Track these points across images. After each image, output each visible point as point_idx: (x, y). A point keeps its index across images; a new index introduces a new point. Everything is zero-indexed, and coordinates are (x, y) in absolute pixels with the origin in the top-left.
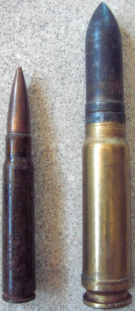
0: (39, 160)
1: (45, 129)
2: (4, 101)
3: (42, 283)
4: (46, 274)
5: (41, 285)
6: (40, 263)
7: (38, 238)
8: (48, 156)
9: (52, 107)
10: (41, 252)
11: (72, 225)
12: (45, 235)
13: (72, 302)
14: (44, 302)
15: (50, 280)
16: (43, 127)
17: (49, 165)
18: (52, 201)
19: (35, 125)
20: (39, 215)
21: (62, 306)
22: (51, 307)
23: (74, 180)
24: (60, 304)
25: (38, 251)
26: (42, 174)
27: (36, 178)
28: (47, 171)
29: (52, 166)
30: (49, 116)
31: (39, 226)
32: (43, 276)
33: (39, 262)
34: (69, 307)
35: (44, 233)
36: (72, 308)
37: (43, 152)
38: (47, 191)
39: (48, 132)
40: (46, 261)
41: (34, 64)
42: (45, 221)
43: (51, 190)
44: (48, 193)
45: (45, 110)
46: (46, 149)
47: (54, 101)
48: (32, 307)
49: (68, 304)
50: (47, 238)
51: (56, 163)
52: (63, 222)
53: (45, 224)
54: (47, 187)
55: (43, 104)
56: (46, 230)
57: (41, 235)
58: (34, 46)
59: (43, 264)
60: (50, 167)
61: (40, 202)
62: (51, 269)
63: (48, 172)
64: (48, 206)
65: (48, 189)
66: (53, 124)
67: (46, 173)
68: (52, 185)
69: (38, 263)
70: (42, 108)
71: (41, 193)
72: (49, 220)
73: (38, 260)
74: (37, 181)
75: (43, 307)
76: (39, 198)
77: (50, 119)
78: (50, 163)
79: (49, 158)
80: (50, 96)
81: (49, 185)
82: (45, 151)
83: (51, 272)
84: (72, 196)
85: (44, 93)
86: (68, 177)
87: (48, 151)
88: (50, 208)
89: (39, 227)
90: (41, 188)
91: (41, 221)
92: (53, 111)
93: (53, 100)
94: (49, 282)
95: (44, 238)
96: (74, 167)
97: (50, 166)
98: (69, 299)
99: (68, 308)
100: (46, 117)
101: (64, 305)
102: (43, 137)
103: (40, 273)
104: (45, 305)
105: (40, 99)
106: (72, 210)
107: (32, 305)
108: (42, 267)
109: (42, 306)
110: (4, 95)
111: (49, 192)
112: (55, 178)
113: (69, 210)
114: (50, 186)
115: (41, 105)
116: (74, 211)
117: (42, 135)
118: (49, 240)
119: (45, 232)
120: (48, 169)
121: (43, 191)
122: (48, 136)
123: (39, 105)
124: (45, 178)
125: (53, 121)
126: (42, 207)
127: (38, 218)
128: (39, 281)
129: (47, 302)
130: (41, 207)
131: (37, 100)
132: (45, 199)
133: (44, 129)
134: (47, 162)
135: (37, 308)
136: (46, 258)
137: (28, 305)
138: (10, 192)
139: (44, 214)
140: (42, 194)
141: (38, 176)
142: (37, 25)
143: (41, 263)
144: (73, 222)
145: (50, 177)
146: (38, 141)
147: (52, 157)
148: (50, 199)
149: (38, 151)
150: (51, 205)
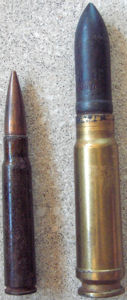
0: (60, 135)
1: (65, 105)
2: (25, 79)
3: (64, 256)
4: (68, 246)
5: (64, 257)
6: (62, 235)
7: (60, 211)
8: (68, 131)
9: (71, 84)
10: (63, 224)
12: (67, 207)
14: (67, 275)
15: (72, 252)
16: (63, 103)
17: (69, 140)
19: (55, 102)
20: (60, 189)
22: (74, 280)
25: (60, 224)
26: (62, 149)
27: (57, 152)
28: (67, 145)
29: (72, 140)
30: (68, 93)
31: (61, 199)
32: (65, 248)
33: (61, 234)
35: (65, 206)
37: (63, 128)
38: (67, 165)
39: (67, 108)
40: (68, 234)
41: (52, 42)
42: (66, 194)
43: (71, 164)
44: (68, 167)
45: (64, 87)
46: (66, 125)
47: (72, 78)
48: (55, 280)
50: (68, 210)
53: (66, 196)
54: (68, 161)
55: (62, 81)
56: (68, 202)
57: (63, 208)
58: (52, 24)
59: (65, 237)
60: (70, 142)
61: (61, 176)
62: (73, 241)
63: (69, 147)
64: (69, 179)
65: (68, 162)
67: (66, 147)
69: (61, 235)
70: (61, 85)
71: (62, 167)
73: (60, 233)
74: (58, 156)
75: (66, 279)
76: (60, 172)
77: (69, 95)
78: (70, 138)
79: (69, 133)
80: (68, 73)
81: (69, 159)
82: (65, 126)
83: (73, 244)
85: (62, 71)
87: (68, 126)
88: (71, 181)
89: (61, 200)
90: (62, 162)
91: (63, 194)
92: (71, 88)
94: (71, 254)
95: (66, 210)
97: (70, 140)
100: (65, 94)
102: (62, 114)
103: (62, 245)
104: (68, 278)
105: (59, 77)
107: (55, 278)
108: (65, 239)
109: (65, 278)
110: (24, 73)
111: (69, 166)
114: (71, 159)
115: (60, 82)
117: (62, 111)
118: (71, 212)
119: (66, 204)
120: (68, 143)
121: (64, 165)
122: (67, 112)
123: (58, 83)
124: (65, 152)
125: (72, 97)
126: (63, 180)
127: (60, 191)
128: (62, 254)
129: (70, 274)
130: (62, 180)
131: (56, 78)
132: (66, 172)
133: (64, 105)
134: (67, 137)
135: (60, 281)
136: (68, 230)
137: (51, 278)
138: (10, 190)
139: (65, 187)
140: (63, 168)
141: (59, 150)
142: (54, 3)
143: (63, 235)
145: (70, 151)
146: (58, 117)
147: (72, 132)
148: (71, 172)
149: (58, 127)
150: (72, 178)
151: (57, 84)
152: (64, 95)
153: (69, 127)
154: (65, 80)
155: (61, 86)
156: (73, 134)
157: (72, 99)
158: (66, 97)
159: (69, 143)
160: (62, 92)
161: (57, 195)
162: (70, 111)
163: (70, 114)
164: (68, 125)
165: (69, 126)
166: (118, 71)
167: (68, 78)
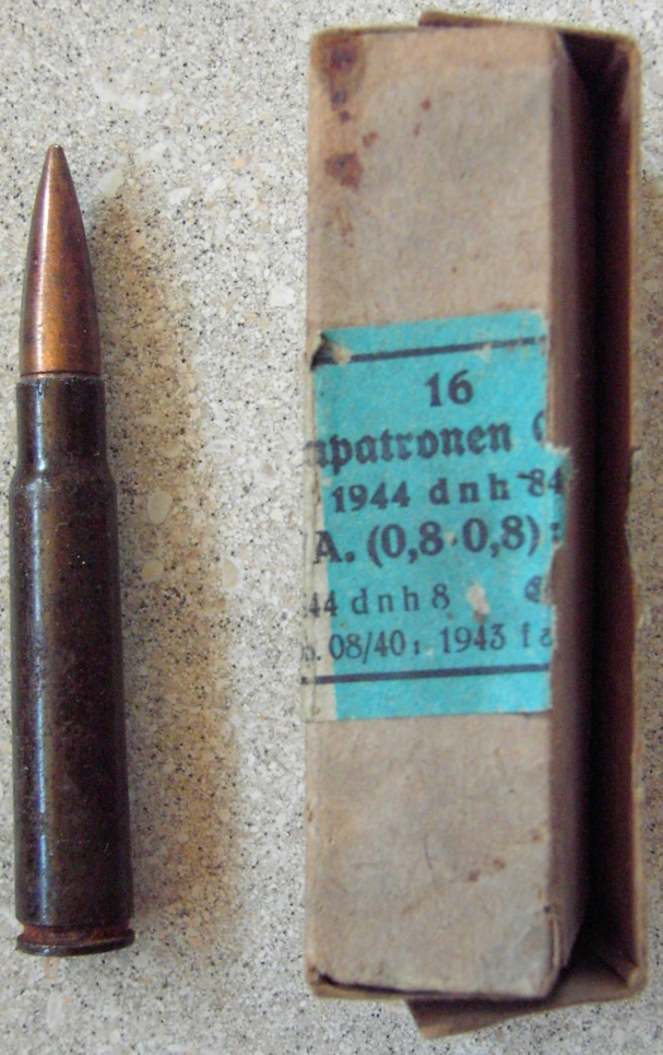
0: (171, 237)
1: (189, 130)
2: (45, 36)
3: (187, 669)
4: (202, 633)
5: (186, 676)
6: (178, 595)
7: (172, 508)
8: (201, 222)
9: (212, 57)
10: (182, 554)
11: (288, 456)
12: (195, 494)
13: (296, 735)
14: (197, 739)
15: (216, 656)
16: (182, 122)
17: (205, 252)
18: (217, 376)
19: (153, 117)
20: (172, 426)
21: (262, 752)
22: (222, 756)
23: (293, 301)
24: (253, 746)
25: (171, 553)
26: (180, 284)
27: (162, 297)
28: (198, 272)
29: (213, 255)
30: (200, 87)
31: (174, 464)
32: (191, 641)
33: (175, 590)
34: (285, 755)
35: (191, 489)
36: (297, 760)
37: (183, 210)
38: (198, 342)
39: (198, 140)
40: (200, 589)
42: (193, 446)
43: (213, 339)
44: (201, 348)
45: (185, 65)
46: (193, 199)
47: (217, 35)
48: (154, 756)
49: (282, 745)
50: (201, 504)
51: (229, 245)
52: (256, 448)
53: (193, 455)
54: (200, 328)
55: (178, 44)
56: (199, 477)
57: (182, 496)
59: (189, 600)
60: (208, 261)
61: (176, 381)
62: (220, 615)
63: (203, 277)
64: (204, 393)
65: (201, 333)
66: (214, 113)
67: (194, 279)
68: (215, 321)
69: (174, 596)
70: (177, 58)
71: (179, 350)
72: (207, 443)
73: (173, 586)
74: (163, 310)
75: (194, 756)
76: (173, 366)
77: (204, 96)
78: (207, 245)
79: (205, 227)
80: (202, 17)
81: (205, 320)
82: (190, 205)
83: (218, 628)
84: (286, 358)
85: (180, 9)
86: (272, 293)
87: (199, 204)
88: (211, 401)
89: (174, 467)
90: (178, 330)
91: (182, 447)
92: (213, 70)
93: (213, 32)
94: (213, 665)
95: (192, 504)
96: (292, 257)
97: (209, 254)
98: (286, 726)
99: (283, 760)
100: (191, 90)
101: (269, 747)
102: (181, 160)
103: (179, 630)
104: (202, 749)
105: (169, 29)
106: (285, 404)
107: (155, 750)
108: (190, 609)
109: (191, 752)
110: (42, 16)
111: (206, 346)
112: (226, 296)
113: (277, 404)
114: (211, 322)
115: (173, 50)
116: (294, 407)
117: (179, 150)
118: (211, 511)
119: (194, 483)
120: (200, 265)
121: (186, 343)
122: (199, 154)
123: (163, 51)
124: (191, 298)
125: (214, 103)
126: (183, 396)
127: (169, 436)
128: (177, 662)
129: (206, 736)
130: (179, 397)
131: (157, 33)
132: (193, 368)
133: (186, 129)
134: (197, 241)
135: (171, 759)
136: (199, 576)
137: (139, 749)
139: (191, 419)
140: (182, 352)
141: (167, 290)
143: (182, 595)
144: (291, 447)
145: (208, 292)
146: (163, 171)
147: (215, 225)
148: (209, 369)
149: (165, 207)
150: (215, 390)
151: (162, 55)
152: (188, 94)
153: (203, 210)
154: (189, 43)
155: (175, 64)
156: (217, 232)
157: (216, 109)
158: (194, 101)
159: (205, 265)
160: (181, 82)
161: (160, 449)
162: (208, 151)
163: (209, 161)
164: (201, 200)
165: (204, 203)
166: (380, 12)
167: (201, 35)
